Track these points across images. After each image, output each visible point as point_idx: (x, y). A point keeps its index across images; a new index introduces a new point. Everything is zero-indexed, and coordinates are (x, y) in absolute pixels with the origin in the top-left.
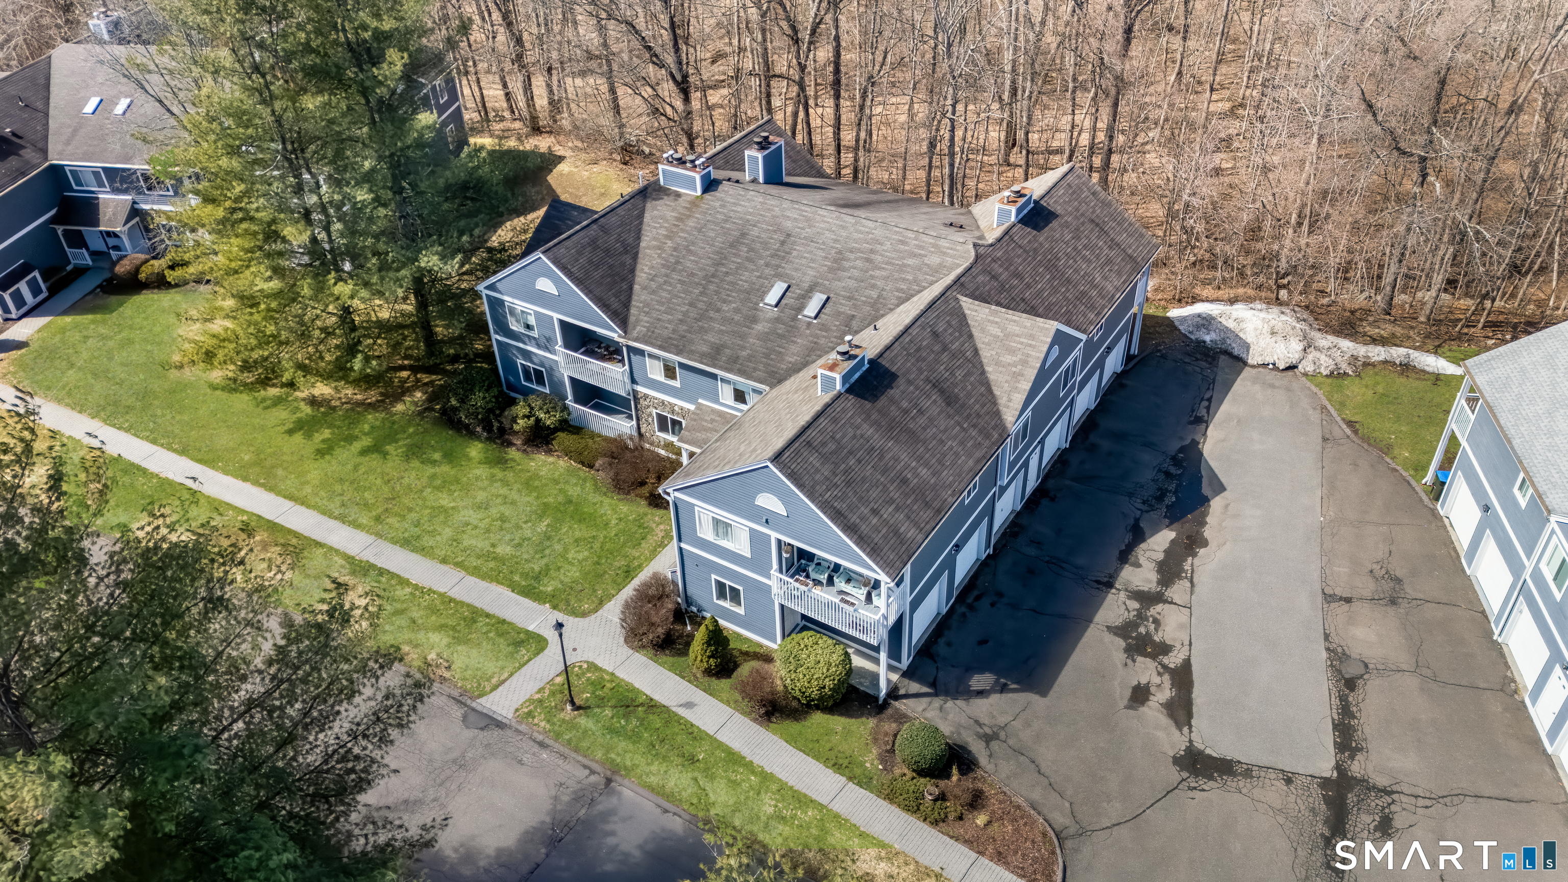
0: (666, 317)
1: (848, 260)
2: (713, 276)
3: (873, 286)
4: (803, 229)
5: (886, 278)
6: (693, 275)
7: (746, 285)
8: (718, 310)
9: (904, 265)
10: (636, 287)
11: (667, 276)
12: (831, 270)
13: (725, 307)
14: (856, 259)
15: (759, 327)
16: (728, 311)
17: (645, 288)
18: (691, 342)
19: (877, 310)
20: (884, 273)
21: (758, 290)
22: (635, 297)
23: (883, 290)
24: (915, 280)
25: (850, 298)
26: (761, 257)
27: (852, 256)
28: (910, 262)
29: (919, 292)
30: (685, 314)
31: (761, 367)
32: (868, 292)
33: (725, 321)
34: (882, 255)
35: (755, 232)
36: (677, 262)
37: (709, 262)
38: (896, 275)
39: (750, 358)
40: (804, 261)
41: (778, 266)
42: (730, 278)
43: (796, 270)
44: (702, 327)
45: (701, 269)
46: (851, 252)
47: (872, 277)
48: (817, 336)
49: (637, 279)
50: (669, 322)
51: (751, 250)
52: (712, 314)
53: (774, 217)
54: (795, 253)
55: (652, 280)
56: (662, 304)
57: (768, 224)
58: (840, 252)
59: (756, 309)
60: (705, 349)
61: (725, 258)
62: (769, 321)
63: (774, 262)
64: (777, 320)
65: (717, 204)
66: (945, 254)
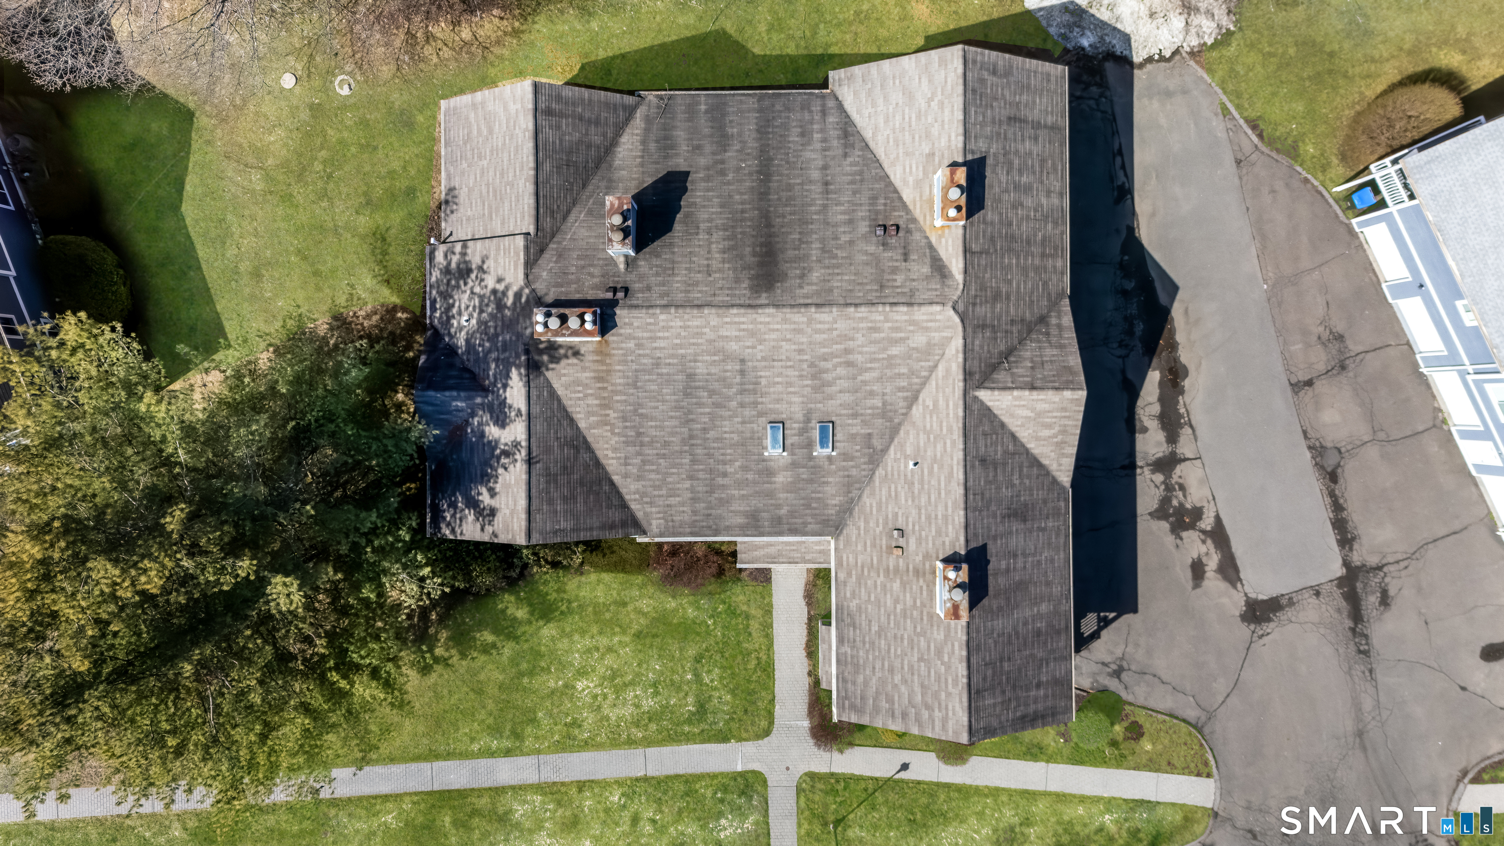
0: (673, 501)
1: (826, 371)
2: (691, 437)
3: (872, 394)
4: (754, 347)
5: (880, 379)
6: (666, 444)
7: (735, 437)
8: (725, 475)
9: (891, 357)
10: (615, 478)
11: (639, 454)
12: (816, 389)
13: (730, 469)
14: (835, 367)
15: (781, 479)
16: (736, 473)
17: (626, 476)
18: (720, 517)
19: (891, 420)
20: (875, 374)
21: (751, 438)
22: (623, 491)
23: (884, 394)
24: (912, 372)
25: (855, 415)
26: (729, 399)
27: (828, 365)
28: (895, 351)
29: (924, 384)
30: (692, 490)
31: (809, 520)
32: (870, 402)
33: (739, 484)
34: (860, 353)
35: (701, 369)
36: (639, 434)
37: (675, 422)
38: (889, 372)
39: (792, 513)
40: (779, 388)
41: (755, 404)
42: (712, 434)
43: (778, 401)
44: (720, 500)
45: (673, 434)
46: (825, 360)
47: (864, 383)
48: (845, 469)
49: (610, 469)
50: (683, 504)
51: (712, 393)
52: (720, 481)
53: (710, 342)
54: (764, 382)
55: (626, 464)
56: (659, 488)
57: (709, 354)
58: (812, 365)
59: (764, 461)
60: (740, 520)
61: (690, 412)
62: (786, 468)
63: (748, 399)
64: (794, 465)
65: (631, 345)
66: (927, 329)
